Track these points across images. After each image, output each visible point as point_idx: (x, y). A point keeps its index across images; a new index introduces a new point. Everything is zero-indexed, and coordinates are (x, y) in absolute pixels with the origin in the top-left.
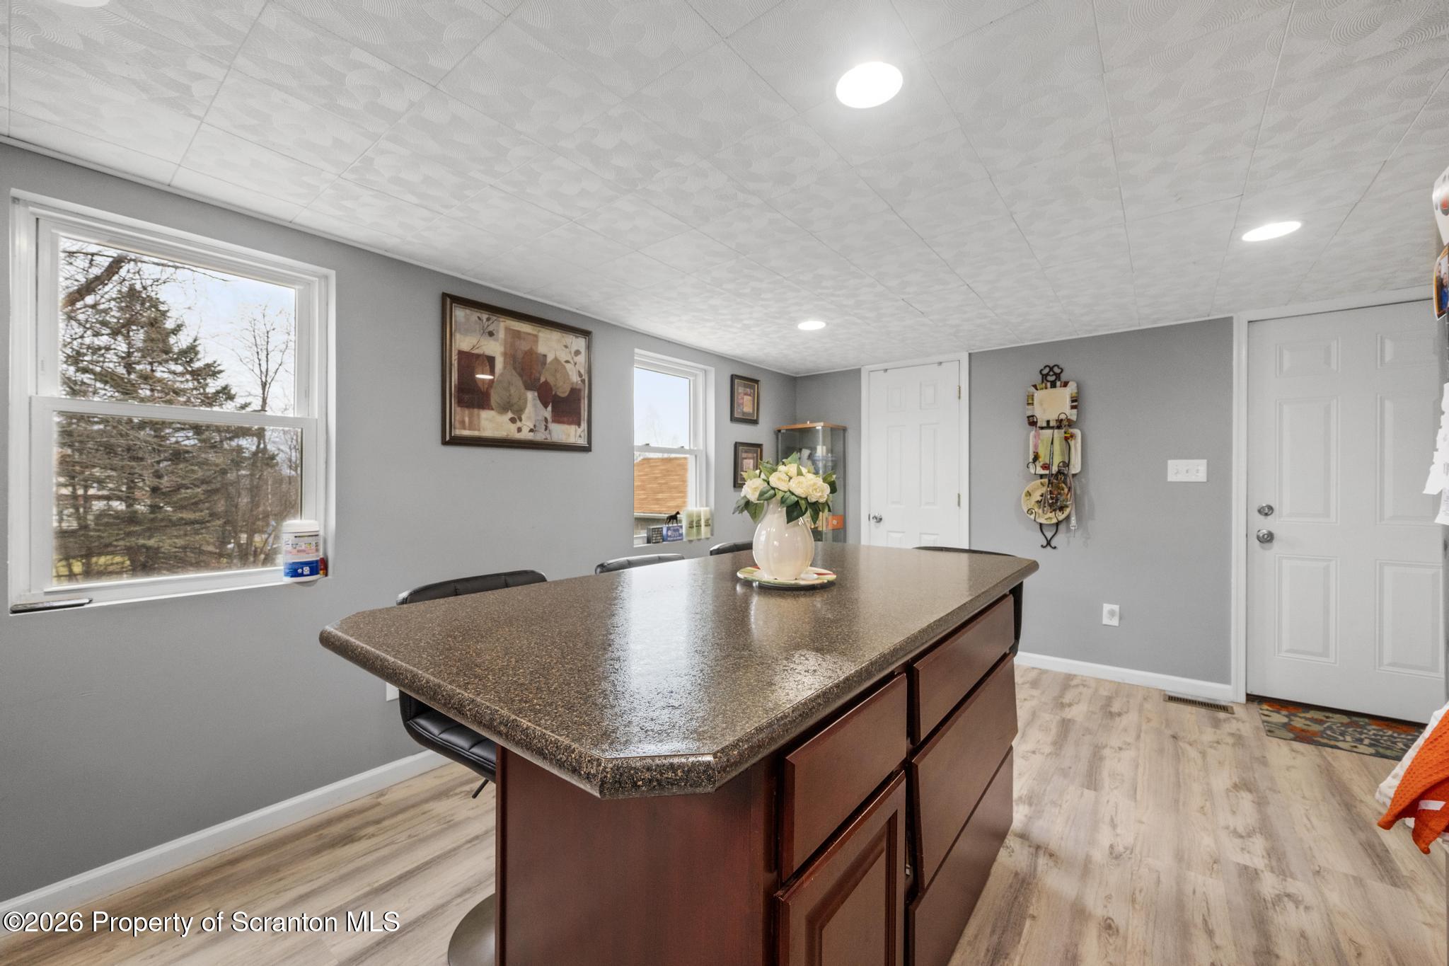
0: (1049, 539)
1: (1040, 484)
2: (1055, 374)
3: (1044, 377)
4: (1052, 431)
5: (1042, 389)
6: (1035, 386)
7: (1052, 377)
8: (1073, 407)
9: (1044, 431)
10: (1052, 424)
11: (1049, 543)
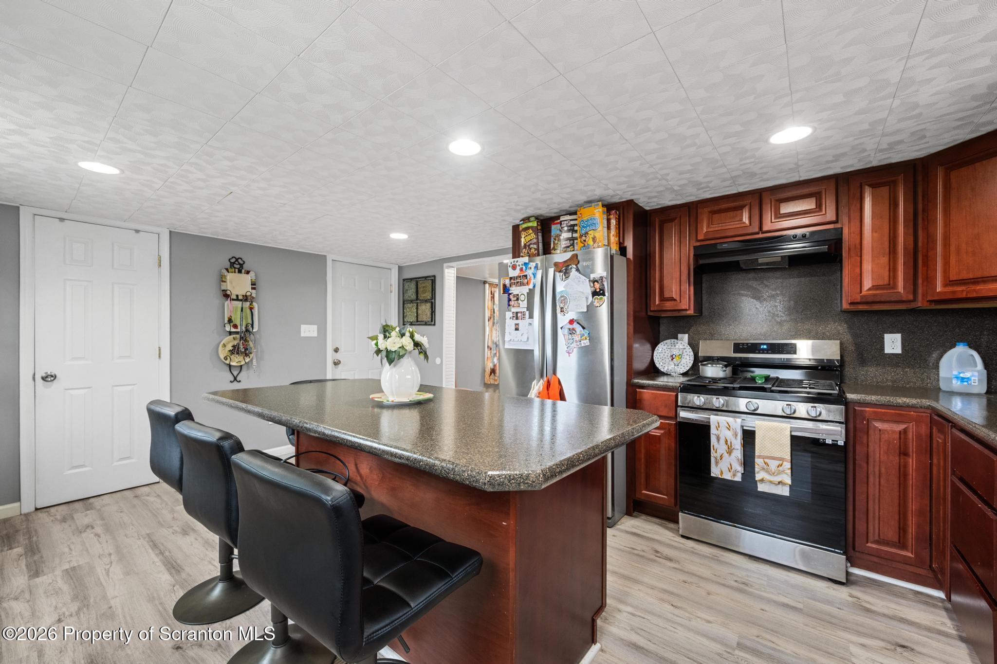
0: (235, 376)
1: (232, 339)
2: (239, 264)
3: (232, 264)
4: (241, 302)
5: (232, 272)
6: (227, 270)
7: (237, 265)
8: (253, 288)
9: (234, 302)
10: (240, 297)
11: (235, 379)
